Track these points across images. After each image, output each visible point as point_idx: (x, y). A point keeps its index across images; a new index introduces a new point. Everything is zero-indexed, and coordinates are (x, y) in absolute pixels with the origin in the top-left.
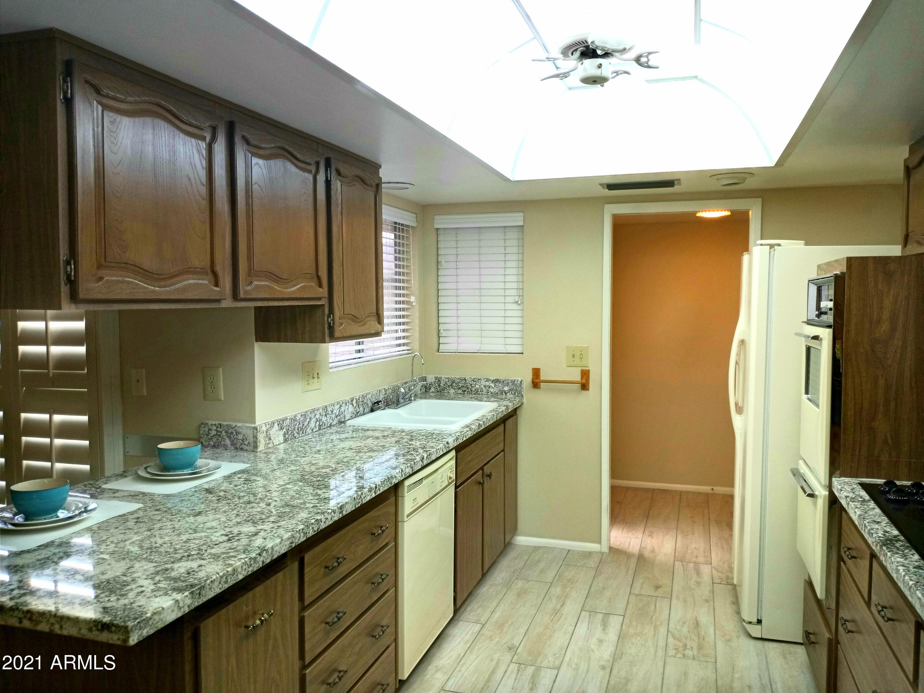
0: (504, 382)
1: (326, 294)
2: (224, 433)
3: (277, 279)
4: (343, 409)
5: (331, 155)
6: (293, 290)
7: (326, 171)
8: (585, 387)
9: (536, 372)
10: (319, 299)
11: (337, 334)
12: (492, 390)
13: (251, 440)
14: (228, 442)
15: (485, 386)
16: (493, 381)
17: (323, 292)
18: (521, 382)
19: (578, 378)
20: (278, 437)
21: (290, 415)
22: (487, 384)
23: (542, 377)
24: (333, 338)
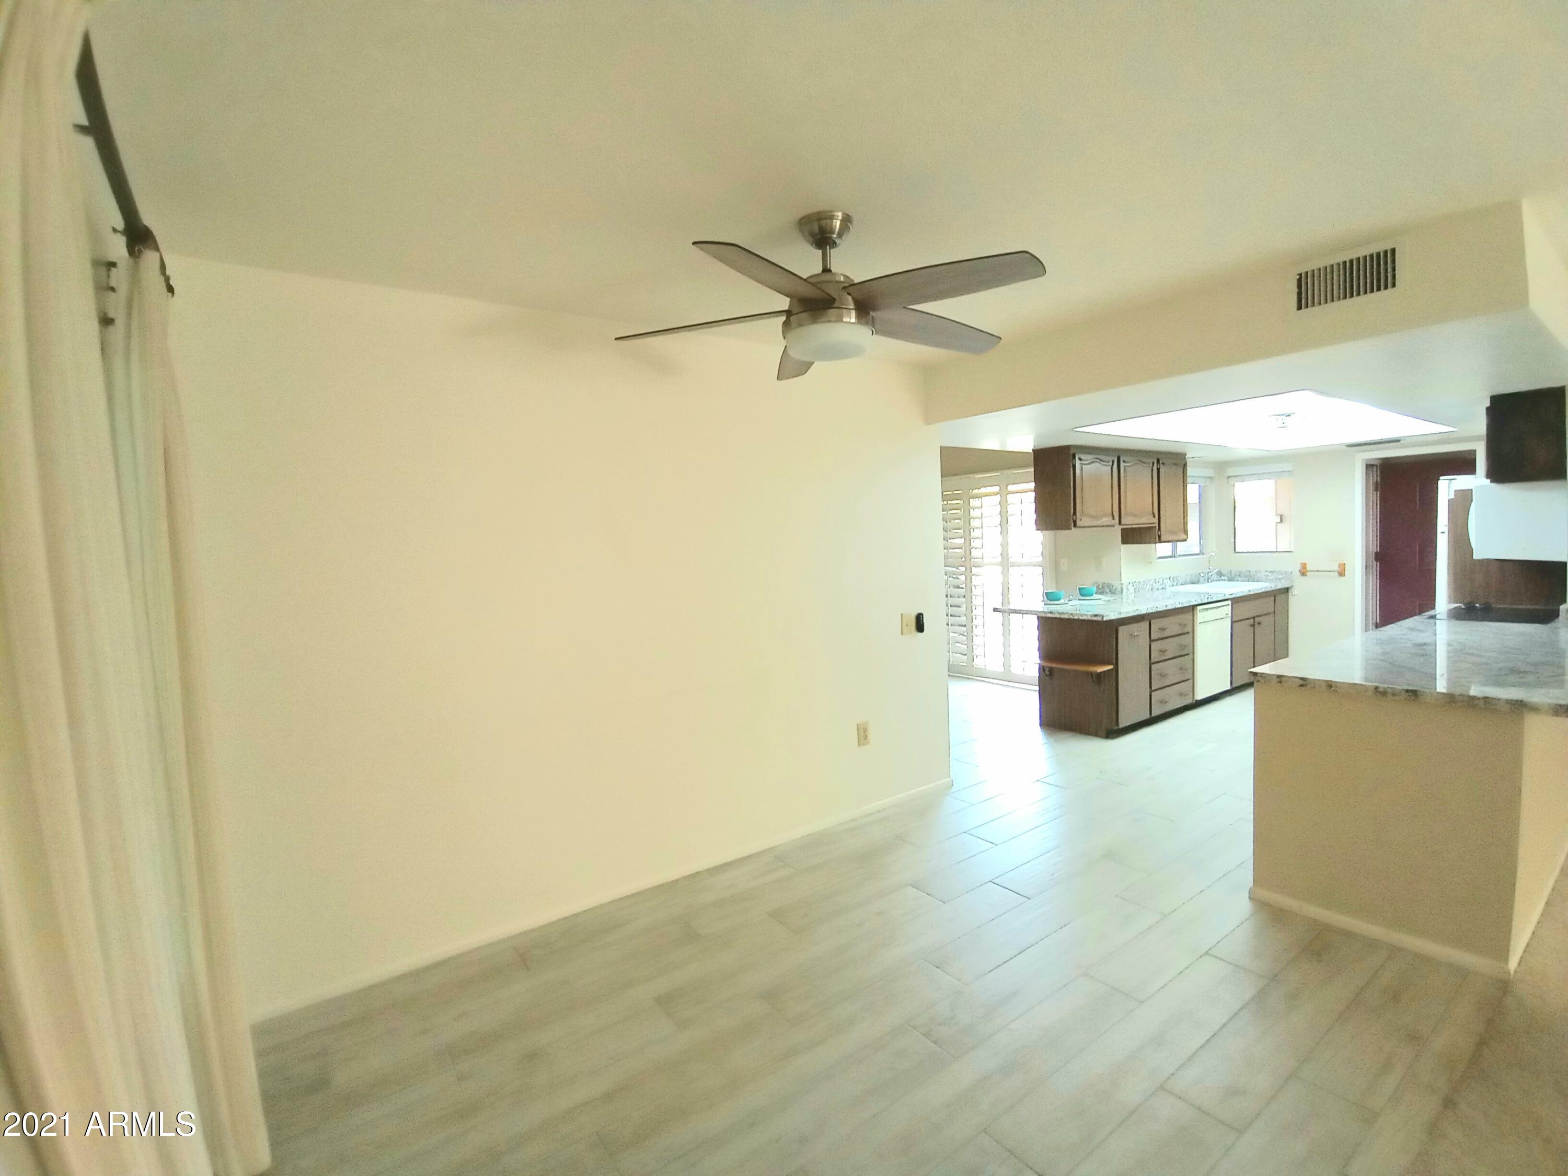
0: (1279, 573)
1: (1157, 521)
2: (1106, 587)
3: (1135, 516)
4: (1164, 581)
5: (1159, 457)
6: (1143, 520)
7: (1157, 465)
8: (1341, 574)
9: (1304, 566)
10: (1154, 523)
11: (1163, 539)
12: (1269, 578)
13: (1120, 589)
14: (1108, 591)
15: (1264, 575)
16: (1270, 572)
17: (1156, 520)
18: (1291, 572)
19: (1336, 568)
20: (1132, 589)
21: (1137, 580)
22: (1266, 574)
23: (1308, 568)
24: (1160, 541)
